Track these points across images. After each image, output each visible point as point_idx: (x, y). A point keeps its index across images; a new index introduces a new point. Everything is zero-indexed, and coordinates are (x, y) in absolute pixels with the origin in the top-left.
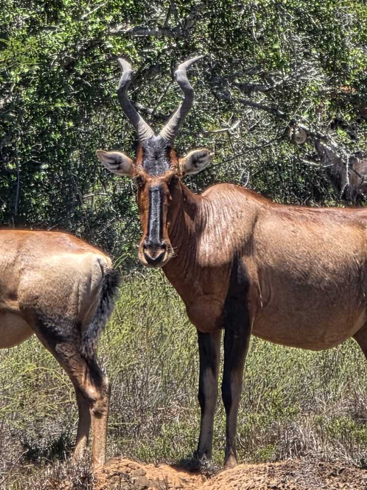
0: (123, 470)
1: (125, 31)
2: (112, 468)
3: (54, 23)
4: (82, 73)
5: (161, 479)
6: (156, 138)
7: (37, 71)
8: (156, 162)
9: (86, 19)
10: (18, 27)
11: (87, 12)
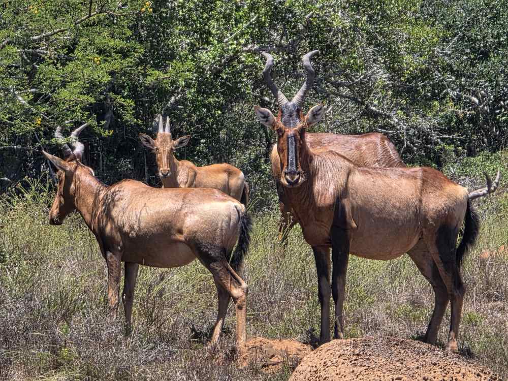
0: (258, 344)
1: (253, 49)
2: (251, 344)
3: (206, 45)
4: (225, 77)
5: (284, 349)
6: (290, 104)
7: (196, 77)
8: (291, 119)
9: (227, 42)
10: (182, 48)
11: (228, 37)
